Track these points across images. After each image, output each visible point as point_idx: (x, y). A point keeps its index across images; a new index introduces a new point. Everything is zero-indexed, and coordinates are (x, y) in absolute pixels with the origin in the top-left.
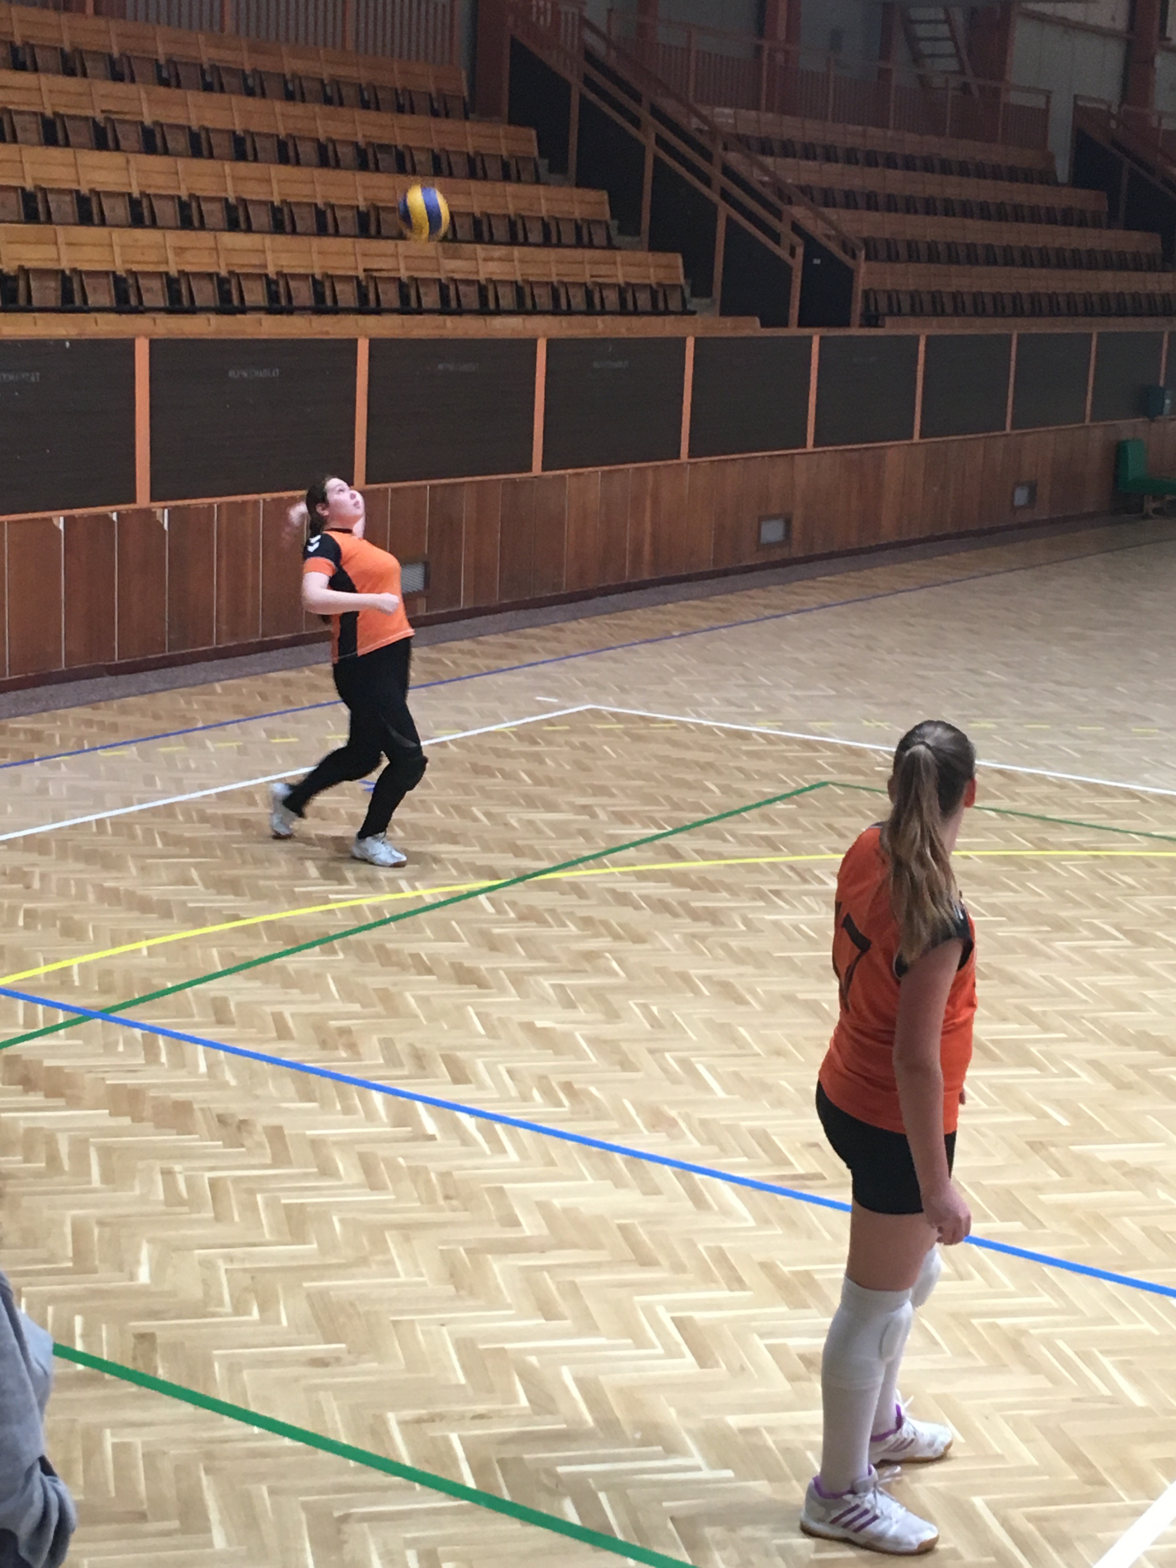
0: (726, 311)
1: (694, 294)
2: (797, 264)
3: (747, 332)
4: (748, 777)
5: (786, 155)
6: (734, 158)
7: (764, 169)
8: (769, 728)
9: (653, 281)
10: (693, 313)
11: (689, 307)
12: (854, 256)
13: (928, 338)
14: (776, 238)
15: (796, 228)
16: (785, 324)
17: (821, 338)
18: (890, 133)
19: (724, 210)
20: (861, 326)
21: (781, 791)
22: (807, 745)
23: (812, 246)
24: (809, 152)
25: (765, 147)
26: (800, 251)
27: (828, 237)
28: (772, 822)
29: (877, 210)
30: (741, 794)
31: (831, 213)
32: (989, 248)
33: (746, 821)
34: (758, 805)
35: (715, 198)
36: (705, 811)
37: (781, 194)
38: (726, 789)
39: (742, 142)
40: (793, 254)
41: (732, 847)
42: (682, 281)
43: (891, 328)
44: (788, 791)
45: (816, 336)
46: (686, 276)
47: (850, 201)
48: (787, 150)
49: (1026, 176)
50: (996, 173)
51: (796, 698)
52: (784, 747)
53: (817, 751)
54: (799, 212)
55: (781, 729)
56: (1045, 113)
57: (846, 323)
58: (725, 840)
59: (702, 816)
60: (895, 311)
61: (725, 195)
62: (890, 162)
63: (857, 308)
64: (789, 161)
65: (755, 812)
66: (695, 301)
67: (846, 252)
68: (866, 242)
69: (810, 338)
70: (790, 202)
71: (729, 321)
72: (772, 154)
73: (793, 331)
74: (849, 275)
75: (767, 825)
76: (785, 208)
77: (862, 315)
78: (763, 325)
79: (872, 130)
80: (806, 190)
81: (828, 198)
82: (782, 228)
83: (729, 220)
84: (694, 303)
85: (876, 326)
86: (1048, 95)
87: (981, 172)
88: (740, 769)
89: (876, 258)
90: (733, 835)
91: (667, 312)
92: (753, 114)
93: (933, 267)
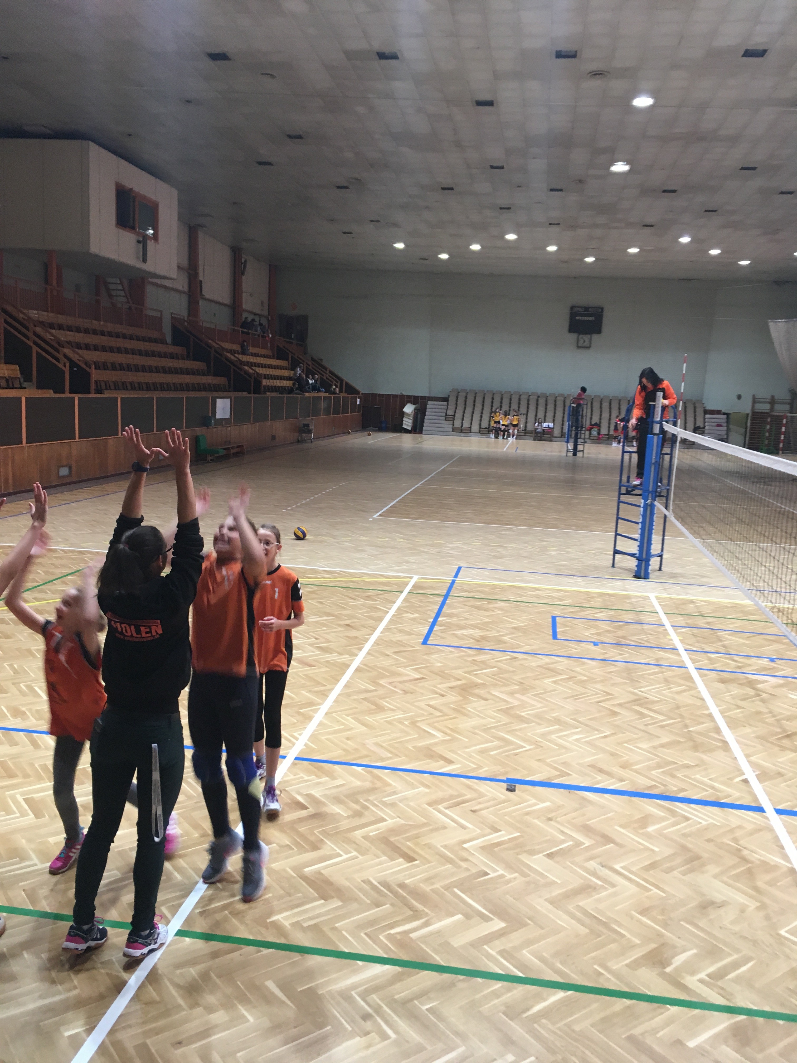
0: (39, 388)
1: (25, 381)
2: (67, 370)
3: (47, 395)
4: (56, 567)
5: (60, 329)
6: (39, 330)
7: (51, 334)
8: (64, 547)
9: (6, 375)
10: (25, 388)
11: (23, 386)
12: (90, 368)
13: (122, 398)
14: (58, 360)
15: (65, 356)
16: (63, 392)
17: (79, 398)
18: (102, 323)
19: (35, 349)
20: (95, 393)
21: (70, 572)
22: (80, 552)
23: (73, 364)
24: (70, 329)
25: (52, 326)
26: (67, 365)
27: (80, 360)
28: (67, 584)
29: (98, 351)
30: (53, 574)
31: (80, 351)
32: (143, 366)
33: (55, 584)
34: (61, 577)
35: (32, 344)
36: (38, 582)
37: (59, 344)
38: (46, 573)
39: (42, 324)
40: (65, 366)
41: (50, 595)
42: (19, 376)
43: (107, 395)
44: (73, 571)
45: (76, 397)
46: (21, 374)
47: (87, 347)
48: (60, 327)
49: (155, 341)
50: (144, 339)
51: (75, 534)
52: (71, 554)
53: (84, 554)
54: (66, 351)
55: (70, 547)
56: (161, 319)
57: (89, 392)
58: (46, 593)
59: (36, 584)
60: (108, 388)
61: (35, 343)
62: (102, 333)
63: (93, 386)
64: (62, 331)
65: (58, 580)
66: (25, 383)
67: (87, 366)
68: (95, 363)
69: (74, 398)
70: (63, 347)
71: (40, 391)
72: (54, 329)
73: (67, 395)
74: (89, 375)
75: (64, 585)
76: (61, 349)
77: (95, 389)
78: (54, 393)
79: (94, 322)
80: (69, 343)
81: (79, 346)
82: (60, 356)
83: (37, 353)
84: (25, 384)
85: (101, 393)
86: (161, 312)
87: (138, 339)
88: (53, 564)
89: (99, 369)
90: (49, 590)
91: (13, 388)
92: (45, 313)
93: (122, 372)
